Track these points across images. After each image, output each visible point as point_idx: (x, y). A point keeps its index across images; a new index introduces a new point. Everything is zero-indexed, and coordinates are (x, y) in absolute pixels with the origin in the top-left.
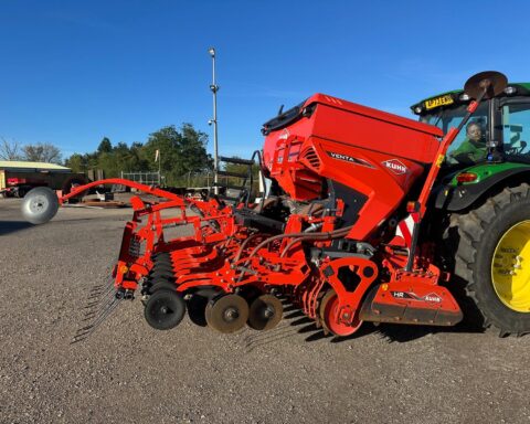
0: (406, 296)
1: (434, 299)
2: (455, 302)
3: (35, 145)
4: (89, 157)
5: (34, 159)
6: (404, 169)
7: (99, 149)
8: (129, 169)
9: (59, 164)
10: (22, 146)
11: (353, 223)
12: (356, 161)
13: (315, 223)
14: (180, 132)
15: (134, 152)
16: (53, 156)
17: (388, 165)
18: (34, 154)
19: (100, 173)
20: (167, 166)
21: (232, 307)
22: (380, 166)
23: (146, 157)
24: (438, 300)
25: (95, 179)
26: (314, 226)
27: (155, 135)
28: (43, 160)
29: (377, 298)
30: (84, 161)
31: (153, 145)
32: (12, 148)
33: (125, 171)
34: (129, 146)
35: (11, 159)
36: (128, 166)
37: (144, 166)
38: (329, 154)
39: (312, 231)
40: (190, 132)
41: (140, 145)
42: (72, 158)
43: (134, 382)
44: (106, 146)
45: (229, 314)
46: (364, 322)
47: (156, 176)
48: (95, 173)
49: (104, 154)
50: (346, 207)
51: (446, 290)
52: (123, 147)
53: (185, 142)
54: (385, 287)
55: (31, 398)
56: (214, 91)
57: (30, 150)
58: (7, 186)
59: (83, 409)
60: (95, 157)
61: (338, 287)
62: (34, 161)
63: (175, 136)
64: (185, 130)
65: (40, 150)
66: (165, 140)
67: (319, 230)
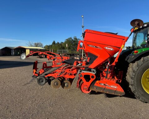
0: (104, 85)
1: (114, 87)
2: (122, 89)
3: (37, 43)
4: (50, 46)
5: (37, 46)
6: (112, 49)
7: (52, 44)
8: (60, 49)
9: (43, 48)
10: (34, 43)
11: (91, 64)
12: (96, 47)
13: (80, 63)
14: (73, 39)
15: (61, 44)
16: (41, 46)
17: (106, 48)
18: (36, 45)
19: (52, 50)
20: (69, 48)
21: (56, 82)
22: (104, 48)
23: (64, 46)
24: (116, 87)
25: (51, 52)
26: (80, 64)
27: (67, 40)
28: (39, 47)
29: (95, 85)
30: (48, 47)
31: (66, 43)
32: (31, 43)
33: (59, 49)
34: (60, 43)
35: (31, 46)
36: (59, 48)
37: (64, 48)
38: (88, 45)
39: (80, 65)
40: (76, 39)
41: (62, 43)
42: (46, 46)
43: (62, 106)
44: (54, 43)
45: (55, 84)
46: (92, 91)
47: (66, 51)
48: (51, 50)
49: (54, 45)
50: (90, 59)
51: (118, 85)
52: (58, 43)
53: (74, 41)
54: (98, 81)
55: (36, 108)
56: (83, 27)
57: (36, 44)
58: (30, 53)
59: (49, 112)
60: (51, 46)
61: (84, 80)
62: (36, 47)
63: (71, 40)
64: (74, 38)
65: (38, 44)
66: (69, 41)
67: (81, 65)
